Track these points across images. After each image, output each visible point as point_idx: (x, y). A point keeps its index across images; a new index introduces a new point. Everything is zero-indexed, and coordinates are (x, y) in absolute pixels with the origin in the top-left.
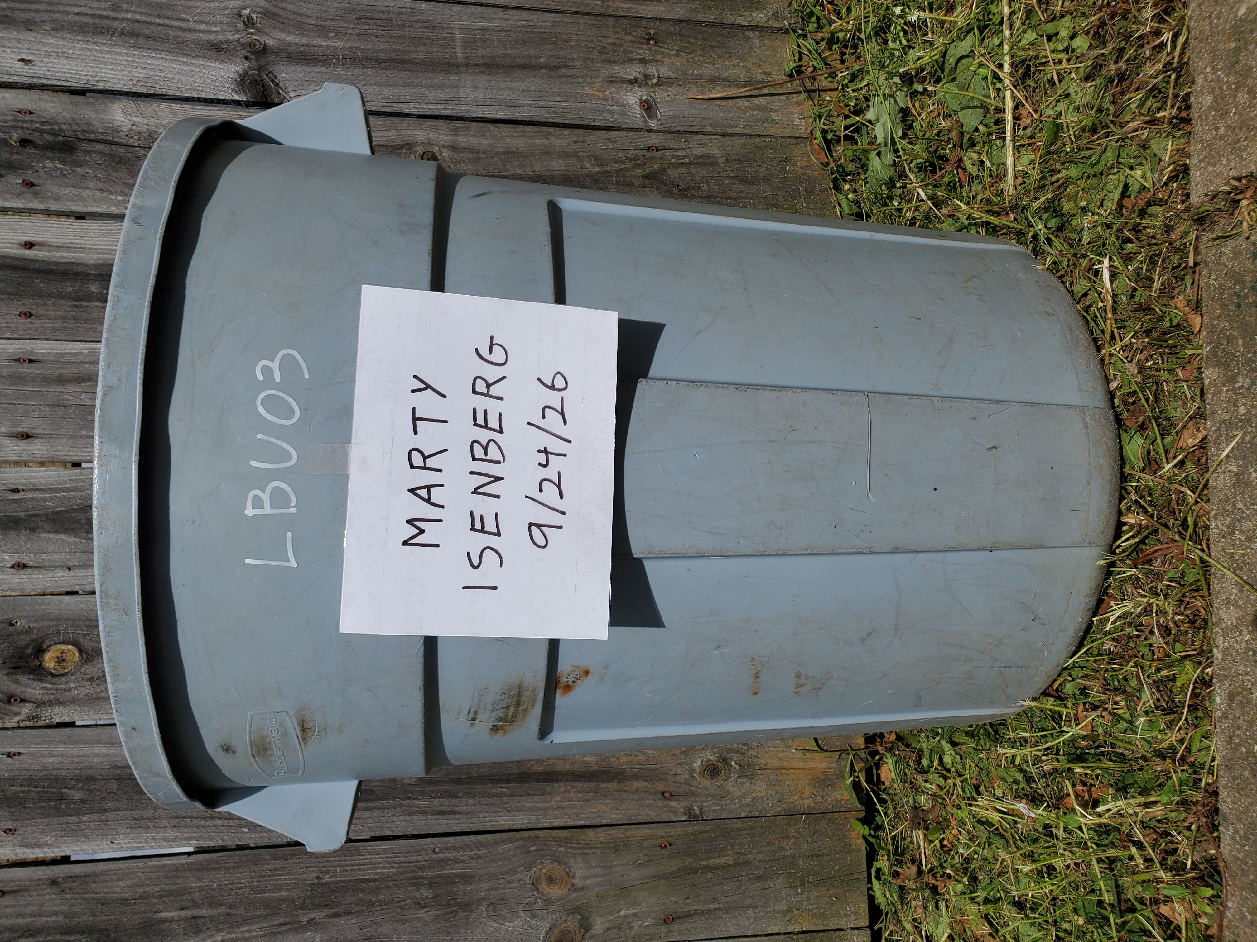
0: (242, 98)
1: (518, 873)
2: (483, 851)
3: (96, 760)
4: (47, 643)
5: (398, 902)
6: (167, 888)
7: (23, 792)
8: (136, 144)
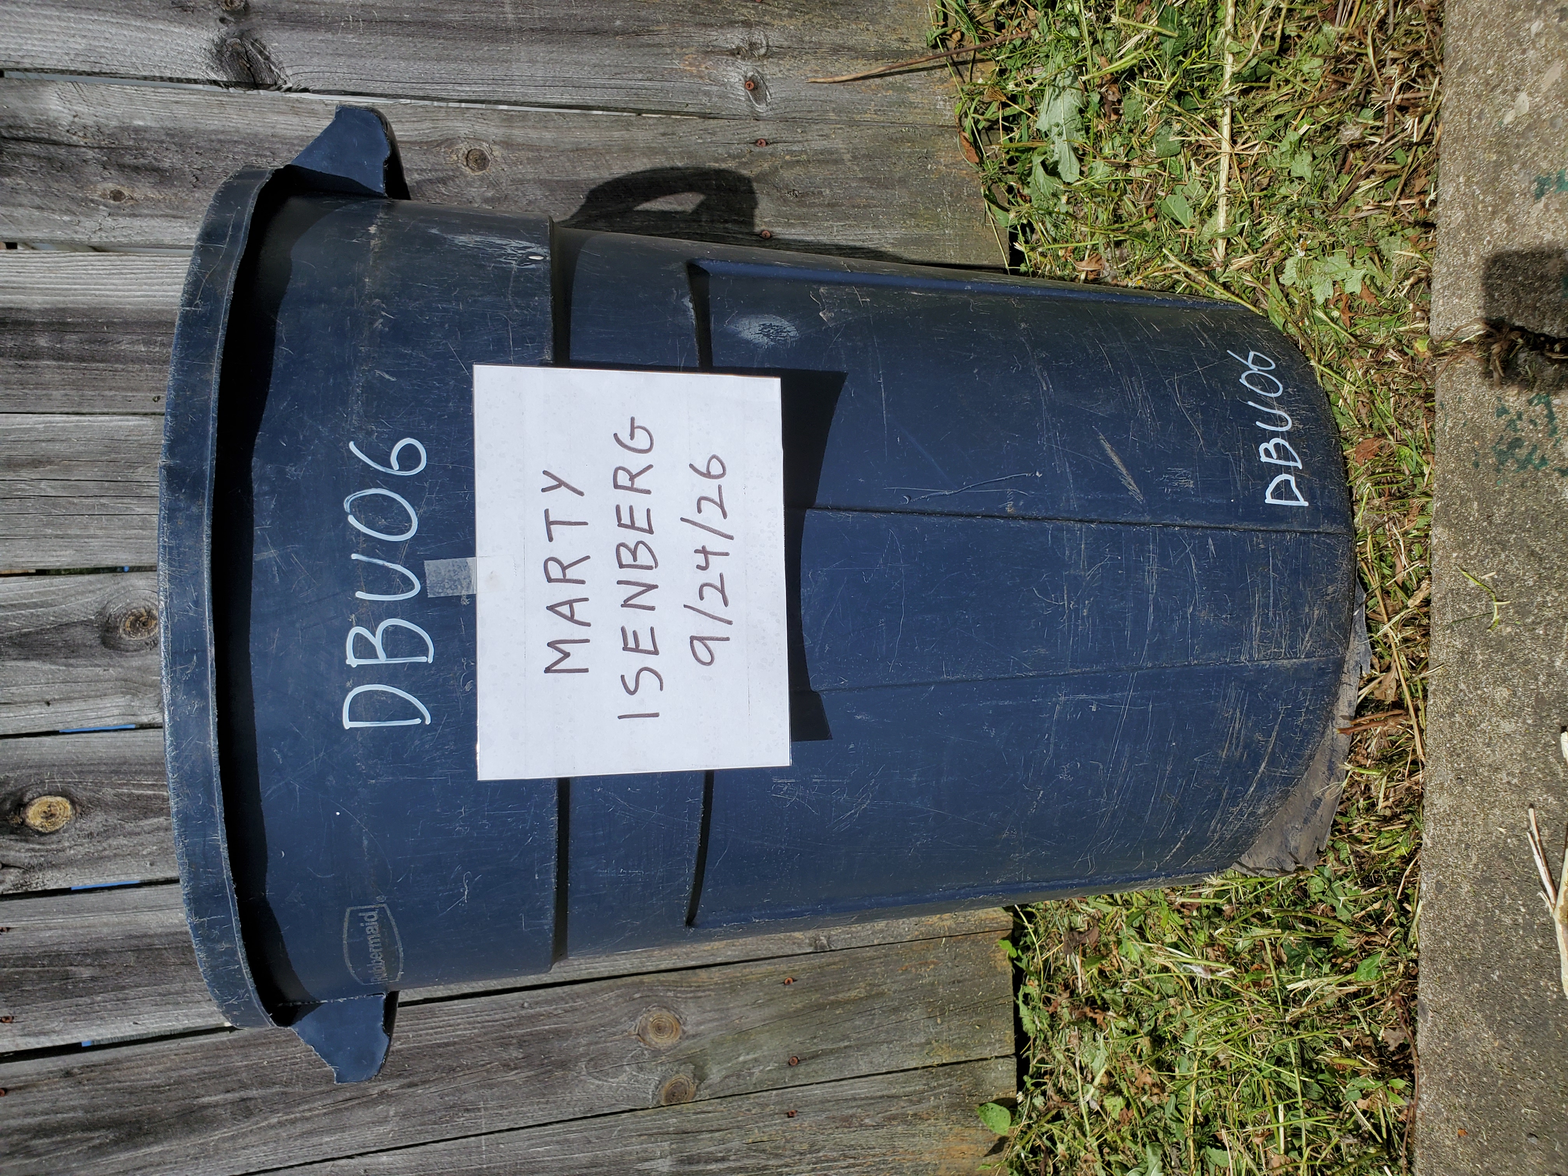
0: (222, 77)
1: (621, 1023)
2: (580, 1002)
3: (105, 930)
4: (29, 795)
5: (483, 1065)
6: (207, 1069)
7: (17, 973)
8: (82, 143)
